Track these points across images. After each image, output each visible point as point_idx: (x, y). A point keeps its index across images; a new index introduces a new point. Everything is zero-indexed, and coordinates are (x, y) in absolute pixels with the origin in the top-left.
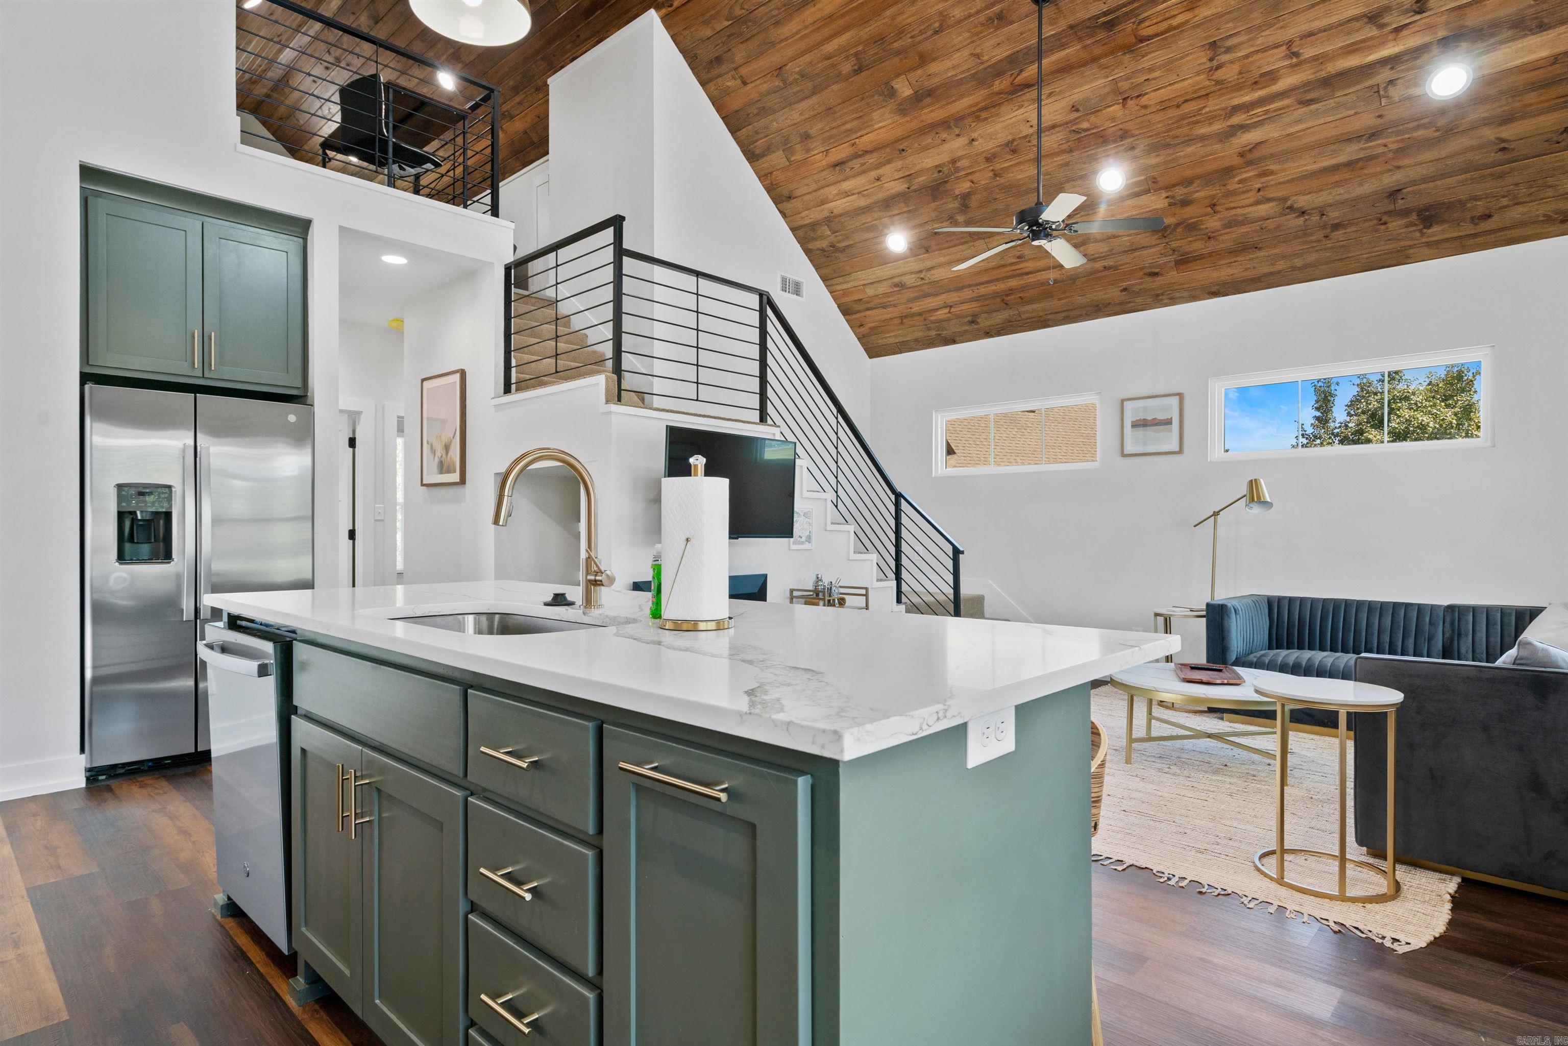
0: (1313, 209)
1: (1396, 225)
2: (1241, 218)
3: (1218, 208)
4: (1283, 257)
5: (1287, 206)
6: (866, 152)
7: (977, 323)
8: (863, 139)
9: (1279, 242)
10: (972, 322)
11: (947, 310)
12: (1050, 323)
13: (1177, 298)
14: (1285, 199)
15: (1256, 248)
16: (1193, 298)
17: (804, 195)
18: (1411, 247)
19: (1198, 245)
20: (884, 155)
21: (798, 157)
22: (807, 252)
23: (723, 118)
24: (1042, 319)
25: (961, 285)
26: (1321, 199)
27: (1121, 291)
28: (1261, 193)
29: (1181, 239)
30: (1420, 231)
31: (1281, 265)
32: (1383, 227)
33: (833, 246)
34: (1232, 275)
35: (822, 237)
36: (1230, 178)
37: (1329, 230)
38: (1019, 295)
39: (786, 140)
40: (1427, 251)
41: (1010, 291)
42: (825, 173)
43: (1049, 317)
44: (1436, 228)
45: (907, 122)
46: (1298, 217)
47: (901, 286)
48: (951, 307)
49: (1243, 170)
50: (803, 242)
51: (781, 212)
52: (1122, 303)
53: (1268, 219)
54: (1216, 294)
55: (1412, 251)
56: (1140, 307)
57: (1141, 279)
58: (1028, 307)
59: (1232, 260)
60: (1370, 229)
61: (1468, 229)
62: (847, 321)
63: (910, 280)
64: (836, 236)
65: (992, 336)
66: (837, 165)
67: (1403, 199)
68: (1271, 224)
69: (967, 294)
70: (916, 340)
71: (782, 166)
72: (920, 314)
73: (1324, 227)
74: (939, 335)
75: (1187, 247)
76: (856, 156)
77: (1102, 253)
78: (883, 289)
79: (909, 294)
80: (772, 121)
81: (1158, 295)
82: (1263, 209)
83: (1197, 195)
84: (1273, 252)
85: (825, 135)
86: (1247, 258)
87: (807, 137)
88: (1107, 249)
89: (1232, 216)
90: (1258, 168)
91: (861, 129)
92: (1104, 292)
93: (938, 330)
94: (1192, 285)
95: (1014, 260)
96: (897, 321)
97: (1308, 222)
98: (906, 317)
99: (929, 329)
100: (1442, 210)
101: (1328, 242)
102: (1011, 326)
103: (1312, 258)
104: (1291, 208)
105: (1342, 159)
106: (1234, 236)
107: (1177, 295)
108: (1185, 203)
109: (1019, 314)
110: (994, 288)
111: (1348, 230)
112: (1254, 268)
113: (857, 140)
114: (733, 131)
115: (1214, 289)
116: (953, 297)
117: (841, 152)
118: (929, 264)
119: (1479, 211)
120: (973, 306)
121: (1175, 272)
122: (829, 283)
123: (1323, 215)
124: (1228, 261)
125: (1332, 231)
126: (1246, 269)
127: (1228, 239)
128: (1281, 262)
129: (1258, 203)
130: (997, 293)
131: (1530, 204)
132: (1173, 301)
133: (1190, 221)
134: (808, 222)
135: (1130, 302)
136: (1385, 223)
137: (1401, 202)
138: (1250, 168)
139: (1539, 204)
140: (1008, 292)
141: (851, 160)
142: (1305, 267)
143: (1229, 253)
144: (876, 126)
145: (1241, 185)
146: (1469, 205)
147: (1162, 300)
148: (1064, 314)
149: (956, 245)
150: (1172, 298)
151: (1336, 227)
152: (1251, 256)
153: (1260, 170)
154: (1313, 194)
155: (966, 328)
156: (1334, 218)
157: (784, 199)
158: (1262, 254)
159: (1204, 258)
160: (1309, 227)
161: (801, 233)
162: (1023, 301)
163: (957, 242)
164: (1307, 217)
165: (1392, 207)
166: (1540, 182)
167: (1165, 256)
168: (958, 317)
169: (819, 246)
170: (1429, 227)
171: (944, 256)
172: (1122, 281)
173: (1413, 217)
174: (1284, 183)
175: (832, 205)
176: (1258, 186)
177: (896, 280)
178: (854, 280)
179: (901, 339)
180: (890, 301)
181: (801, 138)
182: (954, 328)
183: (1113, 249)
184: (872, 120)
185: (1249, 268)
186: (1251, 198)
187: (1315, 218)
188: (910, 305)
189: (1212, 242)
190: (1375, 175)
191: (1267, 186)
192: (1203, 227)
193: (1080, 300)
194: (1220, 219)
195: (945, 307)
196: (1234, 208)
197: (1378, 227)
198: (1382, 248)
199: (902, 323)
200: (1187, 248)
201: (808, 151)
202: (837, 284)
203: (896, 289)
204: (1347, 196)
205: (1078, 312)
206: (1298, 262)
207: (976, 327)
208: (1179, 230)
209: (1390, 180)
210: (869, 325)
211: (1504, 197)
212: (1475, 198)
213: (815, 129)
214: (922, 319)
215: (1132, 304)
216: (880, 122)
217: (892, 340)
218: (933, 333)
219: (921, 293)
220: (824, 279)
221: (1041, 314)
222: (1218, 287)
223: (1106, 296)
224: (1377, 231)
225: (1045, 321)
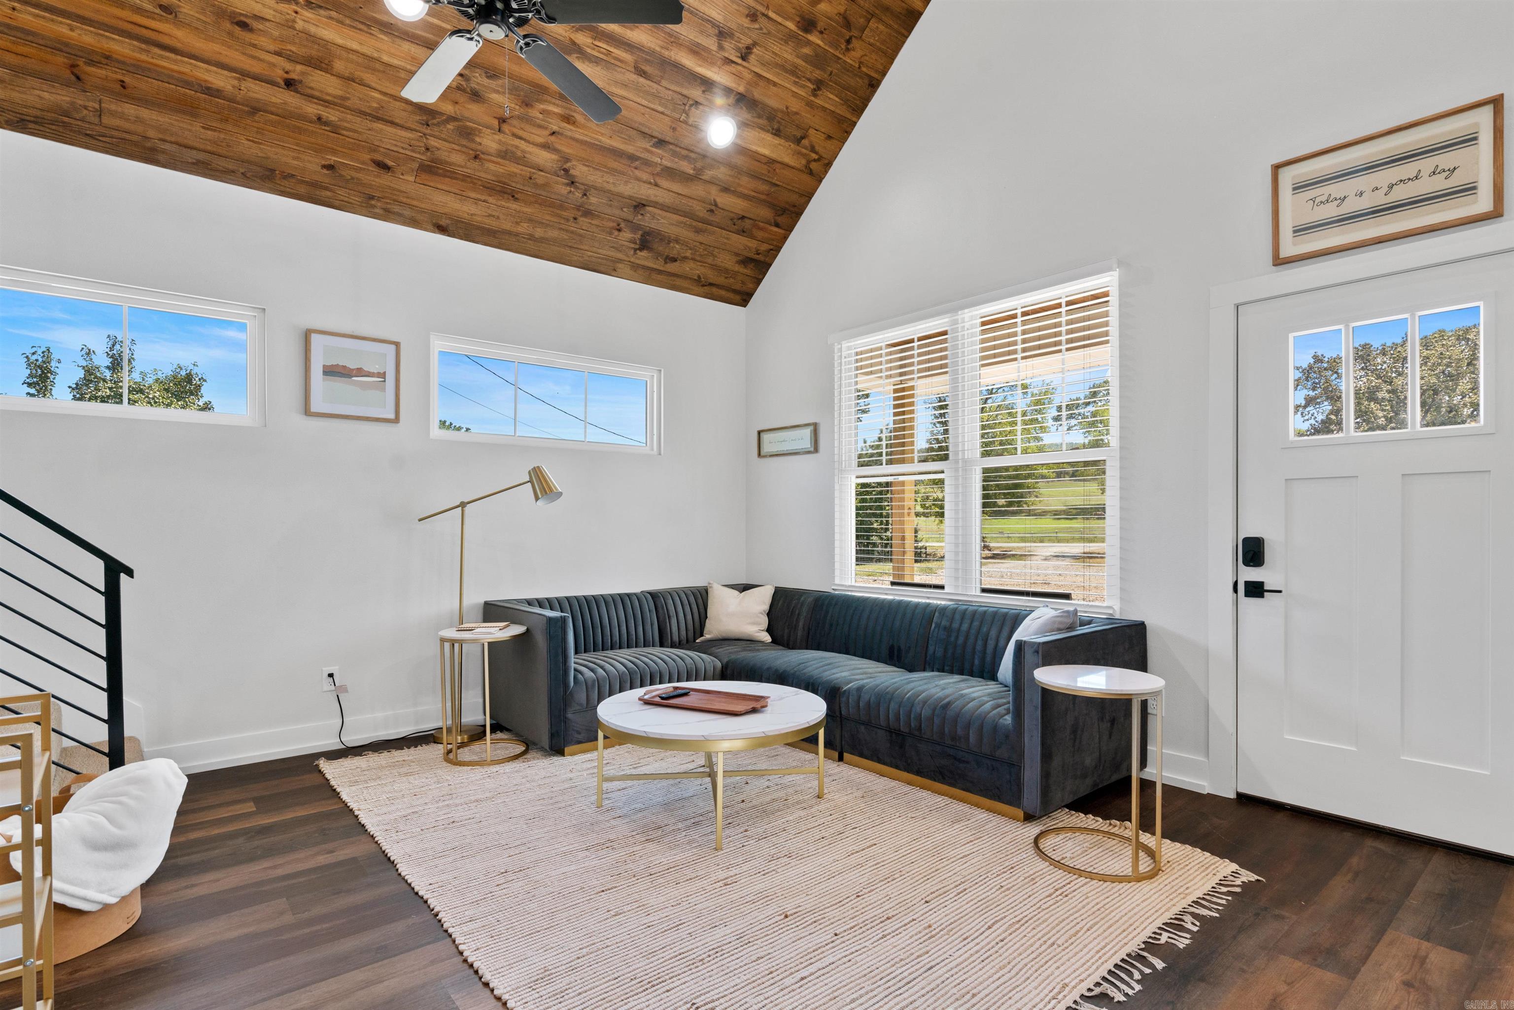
0: (582, 184)
1: (627, 235)
2: (519, 154)
3: (505, 127)
4: (530, 220)
5: (565, 166)
9: (536, 202)
12: (161, 157)
13: (394, 213)
14: (568, 160)
15: (513, 196)
16: (413, 223)
18: (620, 261)
19: (457, 158)
24: (149, 145)
26: (592, 178)
28: (553, 138)
29: (445, 140)
30: (635, 250)
31: (524, 228)
32: (616, 233)
34: (472, 215)
36: (538, 101)
37: (580, 213)
38: (119, 76)
40: (628, 270)
43: (167, 146)
44: (644, 253)
46: (567, 185)
49: (554, 100)
52: (315, 185)
53: (541, 171)
54: (442, 229)
55: (620, 266)
56: (337, 203)
57: (363, 163)
58: (130, 110)
59: (483, 198)
60: (608, 230)
61: (658, 265)
67: (642, 214)
68: (541, 177)
73: (578, 208)
75: (446, 154)
81: (372, 198)
82: (544, 157)
83: (494, 96)
84: (525, 209)
86: (499, 203)
88: (340, 93)
89: (513, 145)
90: (566, 108)
92: (295, 155)
94: (423, 206)
97: (571, 195)
100: (656, 240)
101: (573, 225)
103: (552, 233)
104: (566, 171)
105: (630, 149)
106: (501, 170)
107: (396, 208)
108: (476, 96)
109: (99, 112)
110: (65, 30)
111: (593, 222)
112: (498, 218)
115: (444, 222)
119: (674, 253)
121: (412, 179)
123: (585, 195)
124: (479, 196)
125: (581, 216)
126: (490, 216)
127: (494, 169)
128: (525, 225)
129: (545, 146)
130: (67, 45)
131: (698, 263)
132: (387, 215)
133: (468, 124)
135: (326, 189)
136: (619, 230)
137: (640, 217)
138: (560, 103)
139: (701, 266)
140: (96, 58)
142: (542, 240)
143: (483, 186)
145: (541, 116)
146: (672, 244)
147: (374, 206)
148: (201, 156)
150: (387, 211)
151: (588, 213)
152: (503, 203)
153: (567, 112)
154: (591, 169)
156: (591, 204)
158: (514, 205)
159: (456, 179)
160: (569, 201)
162: (123, 90)
164: (572, 189)
165: (630, 218)
166: (711, 249)
167: (413, 151)
170: (641, 249)
172: (334, 152)
173: (638, 236)
174: (577, 140)
176: (555, 128)
183: (348, 99)
185: (493, 216)
186: (540, 136)
187: (578, 194)
189: (475, 164)
190: (638, 179)
191: (562, 134)
192: (478, 139)
193: (244, 146)
194: (500, 142)
196: (521, 138)
197: (614, 231)
198: (604, 252)
200: (443, 155)
204: (611, 187)
205: (231, 166)
206: (539, 232)
208: (450, 126)
209: (645, 192)
211: (691, 249)
212: (677, 241)
215: (329, 193)
221: (151, 133)
222: (448, 222)
223: (296, 162)
224: (611, 234)
225: (153, 150)
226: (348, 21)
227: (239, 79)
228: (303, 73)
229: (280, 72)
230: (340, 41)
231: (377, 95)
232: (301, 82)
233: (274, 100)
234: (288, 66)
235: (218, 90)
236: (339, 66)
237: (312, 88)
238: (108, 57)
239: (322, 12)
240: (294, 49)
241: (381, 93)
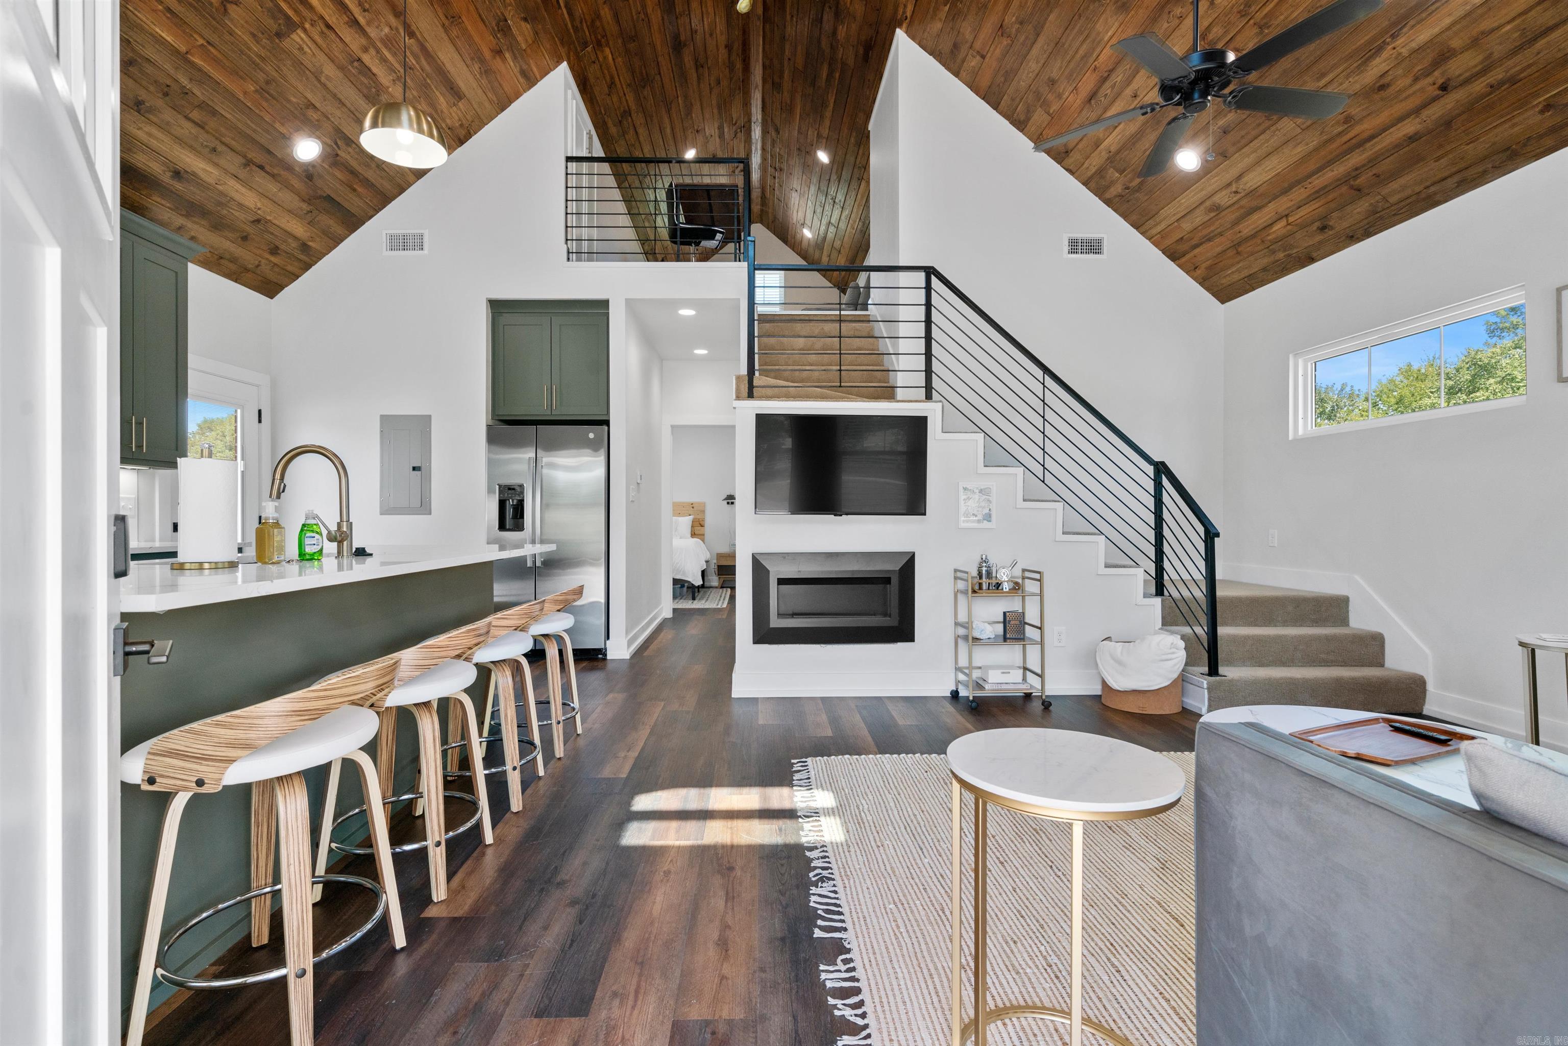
6: (1111, 71)
7: (1332, 228)
8: (1102, 58)
10: (1323, 228)
11: (1283, 223)
12: (1438, 197)
17: (1077, 144)
20: (1128, 66)
21: (1054, 107)
22: (1108, 202)
23: (983, 99)
24: (1423, 195)
25: (1286, 185)
27: (1542, 112)
33: (1127, 188)
35: (1112, 183)
38: (1371, 174)
39: (1038, 95)
41: (1357, 171)
42: (1084, 112)
43: (1432, 189)
45: (1133, 16)
47: (1217, 209)
48: (1287, 216)
50: (1099, 192)
51: (1067, 170)
58: (1395, 185)
62: (1180, 266)
63: (1223, 199)
64: (1125, 176)
65: (1359, 240)
66: (1091, 100)
69: (1299, 194)
70: (1264, 269)
71: (1046, 123)
72: (1253, 236)
74: (1289, 255)
76: (1104, 80)
77: (1476, 66)
78: (1198, 220)
79: (1230, 217)
80: (1019, 82)
85: (1066, 73)
87: (1052, 82)
88: (1480, 57)
91: (1094, 49)
92: (1510, 124)
93: (1285, 250)
95: (1340, 129)
96: (1231, 253)
98: (1239, 244)
99: (1274, 252)
102: (1381, 218)
109: (1385, 199)
110: (1330, 174)
113: (1096, 62)
114: (995, 106)
116: (1283, 204)
117: (1088, 82)
118: (1234, 172)
120: (1314, 207)
122: (1143, 229)
130: (1338, 180)
134: (1094, 170)
140: (1354, 174)
141: (1100, 87)
144: (1106, 38)
148: (1456, 178)
149: (1256, 138)
155: (1319, 237)
157: (1063, 155)
161: (1092, 184)
162: (1381, 180)
163: (1254, 133)
168: (1303, 226)
169: (1115, 193)
171: (1248, 156)
172: (1536, 95)
175: (1106, 143)
177: (1208, 203)
178: (1164, 219)
179: (1246, 273)
180: (1212, 231)
181: (1049, 86)
182: (1304, 242)
183: (1491, 54)
184: (1098, 34)
188: (1237, 229)
193: (1472, 150)
195: (1281, 218)
199: (1238, 253)
201: (1059, 96)
202: (1150, 229)
203: (1213, 214)
207: (1331, 233)
210: (1204, 265)
213: (1055, 71)
214: (1259, 241)
216: (1107, 32)
217: (1236, 277)
218: (1281, 255)
219: (1242, 211)
220: (1136, 226)
221: (1417, 189)
223: (1516, 129)
225: (1429, 197)
226: (1424, 15)
227: (1417, 117)
228: (1443, 74)
229: (1431, 88)
230: (1436, 30)
231: (1508, 27)
232: (1449, 79)
233: (1449, 107)
234: (1430, 80)
235: (1416, 134)
236: (1456, 43)
237: (1460, 75)
238: (1356, 169)
239: (1405, 30)
240: (1419, 68)
241: (1509, 22)
